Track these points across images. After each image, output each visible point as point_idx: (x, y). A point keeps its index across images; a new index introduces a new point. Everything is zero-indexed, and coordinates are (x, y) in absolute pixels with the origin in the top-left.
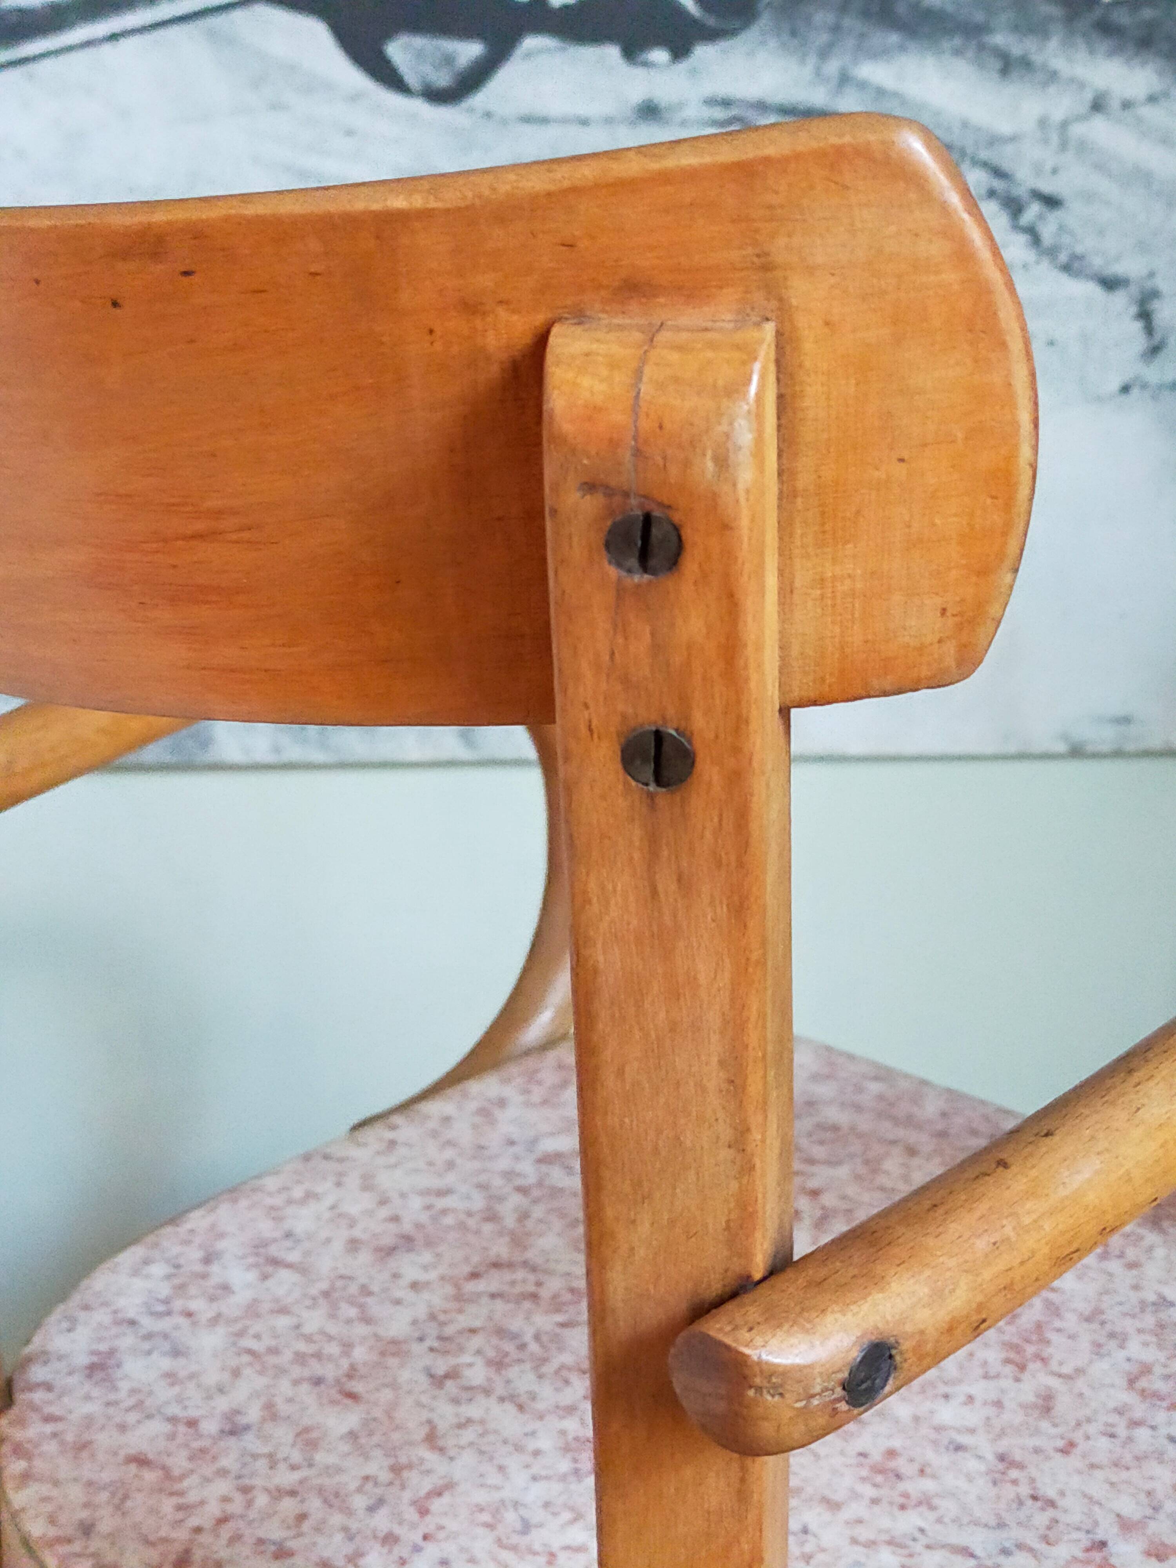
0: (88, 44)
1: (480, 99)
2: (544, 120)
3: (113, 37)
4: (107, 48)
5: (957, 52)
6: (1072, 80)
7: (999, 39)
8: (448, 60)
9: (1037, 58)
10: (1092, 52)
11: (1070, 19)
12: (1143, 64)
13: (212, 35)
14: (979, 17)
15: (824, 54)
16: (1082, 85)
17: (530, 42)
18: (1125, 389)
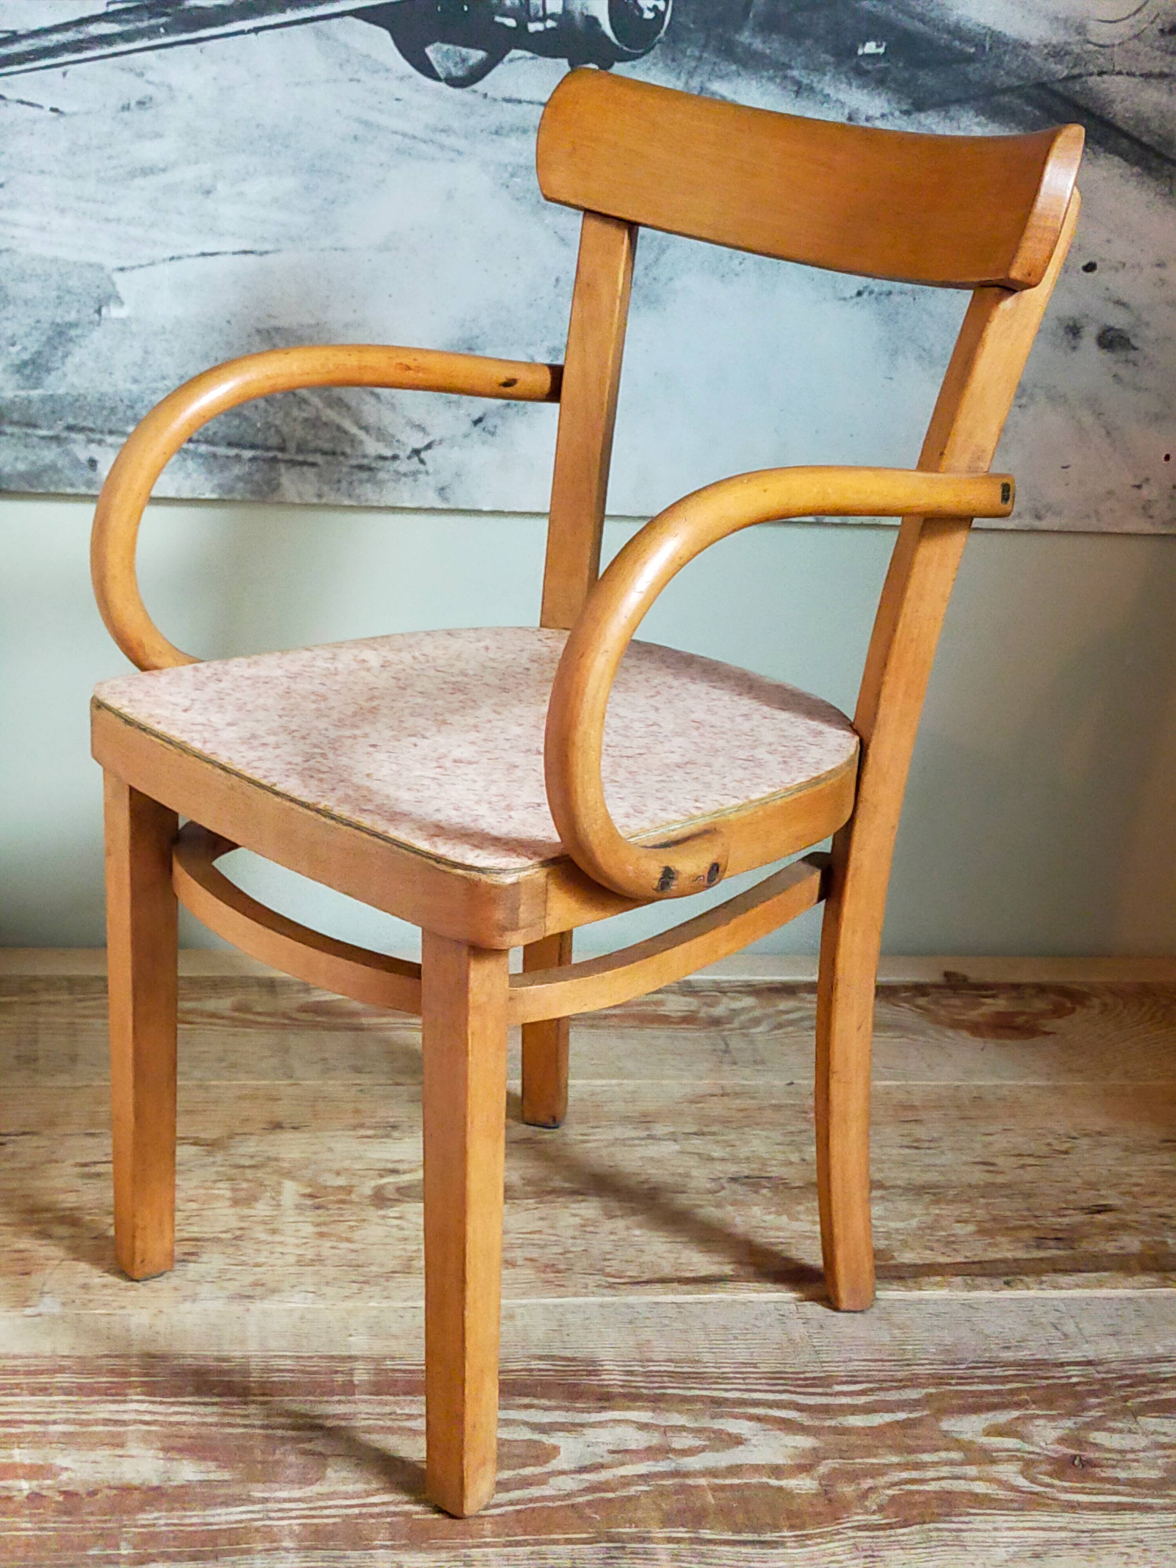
0: (242, 32)
1: (479, 86)
2: (520, 102)
3: (257, 30)
4: (253, 35)
5: (770, 79)
6: (837, 101)
7: (795, 73)
8: (464, 60)
9: (818, 86)
10: (850, 84)
11: (838, 65)
12: (879, 94)
13: (318, 33)
14: (784, 59)
15: (691, 74)
16: (843, 104)
17: (515, 53)
18: (859, 294)
